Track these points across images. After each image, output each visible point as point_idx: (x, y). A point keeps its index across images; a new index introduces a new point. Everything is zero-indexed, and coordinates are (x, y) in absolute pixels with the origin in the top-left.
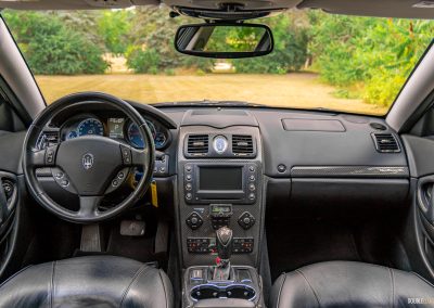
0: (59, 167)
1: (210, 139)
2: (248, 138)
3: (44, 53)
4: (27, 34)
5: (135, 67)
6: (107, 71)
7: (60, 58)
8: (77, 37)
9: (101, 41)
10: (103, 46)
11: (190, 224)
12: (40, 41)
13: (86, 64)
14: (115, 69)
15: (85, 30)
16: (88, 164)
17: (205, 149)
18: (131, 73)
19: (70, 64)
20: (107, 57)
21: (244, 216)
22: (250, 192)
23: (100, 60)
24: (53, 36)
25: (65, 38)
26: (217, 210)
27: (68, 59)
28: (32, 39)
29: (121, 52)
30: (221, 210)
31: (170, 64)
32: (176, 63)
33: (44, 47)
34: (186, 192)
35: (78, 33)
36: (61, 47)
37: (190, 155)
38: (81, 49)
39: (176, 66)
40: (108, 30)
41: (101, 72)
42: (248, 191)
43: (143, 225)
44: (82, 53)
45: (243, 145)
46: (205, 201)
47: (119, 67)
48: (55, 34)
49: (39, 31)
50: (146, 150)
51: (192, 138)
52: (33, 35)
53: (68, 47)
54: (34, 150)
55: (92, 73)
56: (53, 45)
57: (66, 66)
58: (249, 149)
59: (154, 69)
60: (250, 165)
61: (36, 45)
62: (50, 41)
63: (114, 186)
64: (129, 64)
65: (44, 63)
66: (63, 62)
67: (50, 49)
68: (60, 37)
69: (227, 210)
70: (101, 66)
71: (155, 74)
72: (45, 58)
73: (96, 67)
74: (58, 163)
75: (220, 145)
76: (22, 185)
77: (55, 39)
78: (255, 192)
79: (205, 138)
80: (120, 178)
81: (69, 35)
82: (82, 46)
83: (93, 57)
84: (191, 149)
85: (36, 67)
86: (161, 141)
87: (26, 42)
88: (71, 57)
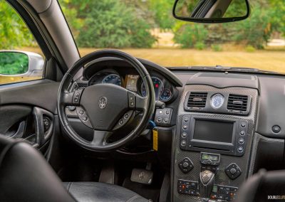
0: (82, 107)
1: (208, 96)
2: (245, 98)
3: (98, 28)
4: (85, 11)
5: (182, 42)
6: (154, 45)
7: (112, 32)
8: (128, 12)
9: (151, 17)
10: (152, 22)
11: (181, 168)
12: (95, 17)
13: (135, 38)
14: (161, 43)
15: (137, 6)
16: (103, 105)
17: (202, 104)
18: (177, 48)
19: (119, 39)
20: (155, 32)
21: (231, 167)
22: (239, 146)
23: (148, 34)
24: (107, 12)
25: (117, 14)
26: (205, 157)
27: (119, 34)
28: (89, 15)
29: (169, 27)
30: (210, 158)
31: (217, 40)
32: (224, 38)
33: (99, 22)
34: (181, 140)
35: (130, 9)
36: (113, 22)
37: (189, 108)
38: (131, 24)
39: (224, 42)
40: (158, 6)
41: (148, 46)
42: (237, 144)
43: (151, 175)
44: (132, 28)
45: (238, 103)
46: (197, 149)
47: (166, 42)
48: (109, 10)
49: (96, 7)
50: (147, 97)
51: (193, 95)
52: (90, 11)
53: (119, 22)
54: (66, 91)
55: (139, 47)
56: (106, 20)
57: (116, 40)
58: (244, 107)
59: (201, 44)
60: (242, 121)
61: (91, 20)
62: (104, 16)
63: (120, 124)
64: (176, 39)
65: (97, 37)
66: (114, 36)
67: (104, 24)
68: (113, 13)
69: (216, 158)
70: (148, 41)
71: (201, 49)
72: (98, 32)
73: (144, 42)
74: (81, 103)
75: (217, 103)
76: (57, 123)
77: (109, 14)
78: (243, 146)
79: (204, 95)
80: (126, 119)
81: (122, 10)
82: (132, 21)
83: (142, 31)
84: (191, 103)
85: (90, 41)
86: (168, 96)
87: (83, 17)
88: (122, 32)
